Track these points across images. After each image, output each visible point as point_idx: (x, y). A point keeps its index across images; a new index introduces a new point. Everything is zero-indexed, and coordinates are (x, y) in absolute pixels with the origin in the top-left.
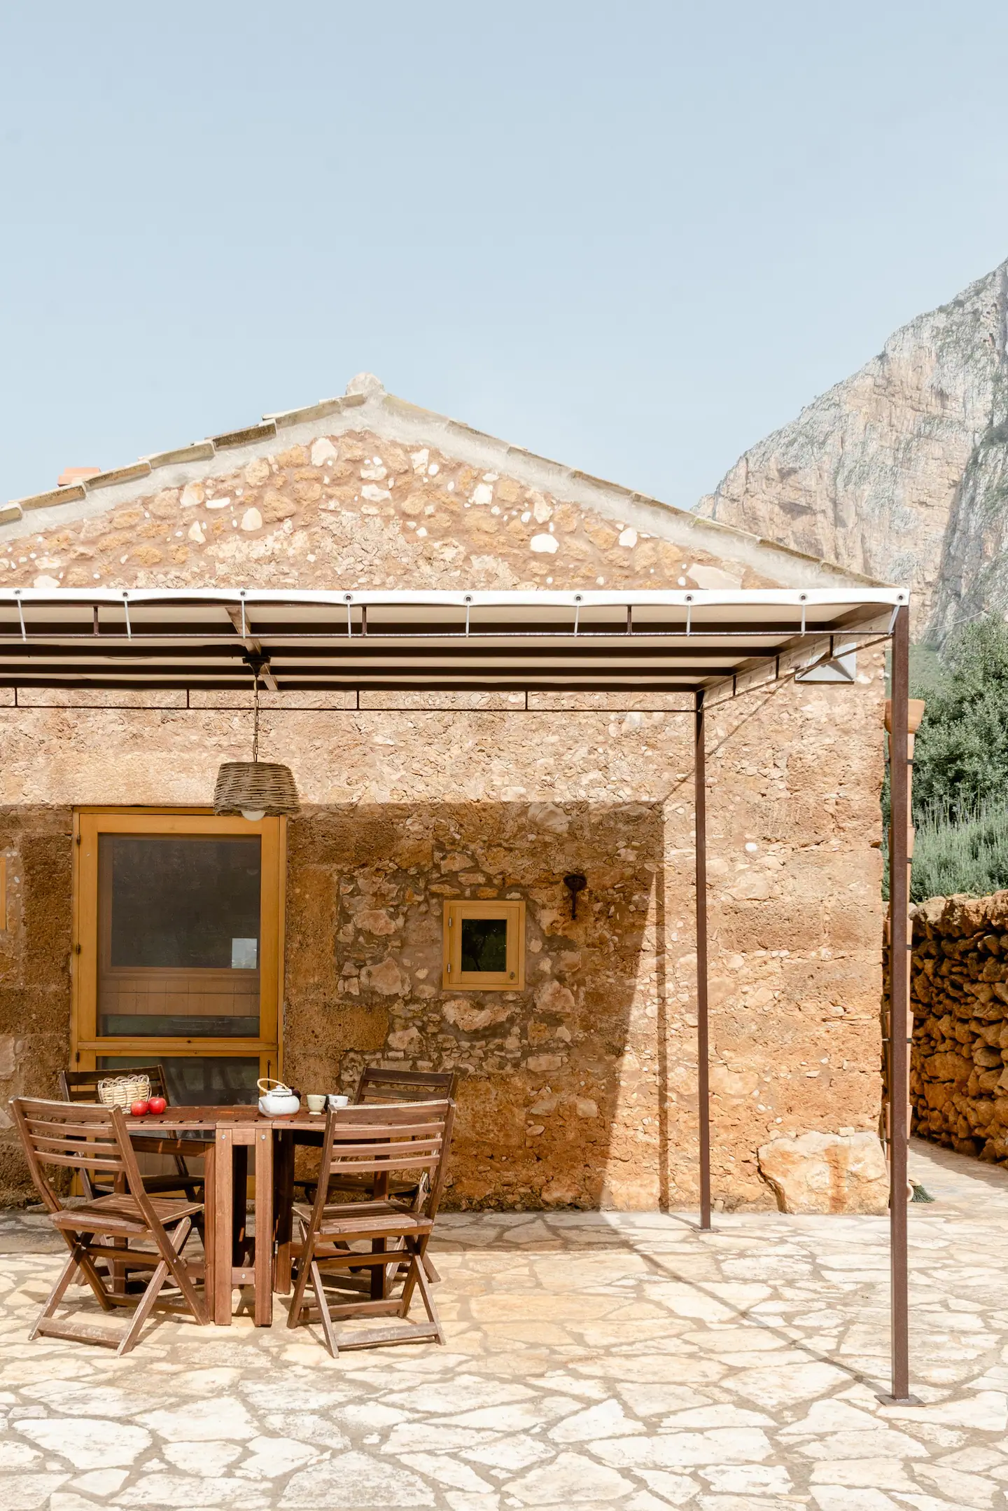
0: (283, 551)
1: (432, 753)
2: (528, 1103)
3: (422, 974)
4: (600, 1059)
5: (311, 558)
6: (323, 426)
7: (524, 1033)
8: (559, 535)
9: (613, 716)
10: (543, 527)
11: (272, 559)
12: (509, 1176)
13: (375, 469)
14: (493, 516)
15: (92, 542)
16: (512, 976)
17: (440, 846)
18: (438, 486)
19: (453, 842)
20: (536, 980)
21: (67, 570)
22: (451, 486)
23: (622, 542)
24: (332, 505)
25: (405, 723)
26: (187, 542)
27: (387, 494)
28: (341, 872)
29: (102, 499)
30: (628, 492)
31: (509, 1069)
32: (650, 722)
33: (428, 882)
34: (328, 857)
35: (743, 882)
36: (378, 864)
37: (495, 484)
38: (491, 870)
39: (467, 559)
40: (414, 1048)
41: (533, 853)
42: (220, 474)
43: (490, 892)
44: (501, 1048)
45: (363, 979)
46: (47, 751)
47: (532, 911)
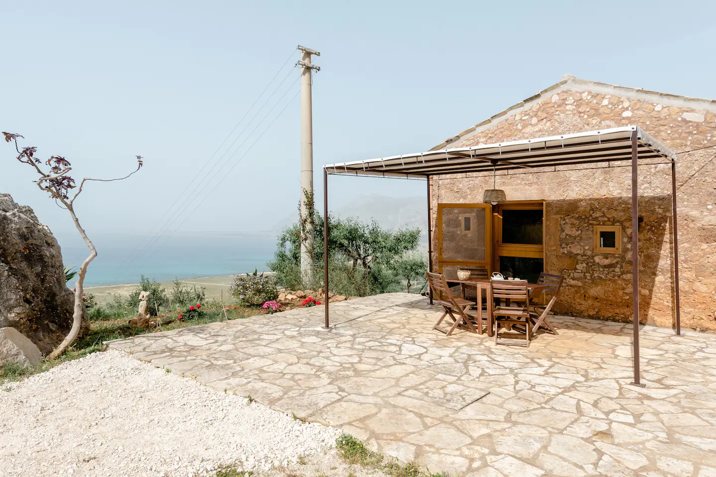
0: (543, 128)
1: (589, 182)
2: (624, 289)
3: (587, 248)
4: (650, 277)
5: (551, 129)
6: (555, 91)
7: (621, 267)
8: (632, 111)
9: (653, 166)
10: (627, 109)
11: (540, 131)
12: (617, 311)
13: (570, 100)
14: (609, 108)
15: (493, 133)
16: (617, 249)
17: (592, 210)
18: (591, 102)
19: (596, 208)
20: (626, 250)
21: (487, 141)
22: (595, 101)
23: (656, 110)
24: (557, 113)
25: (581, 173)
26: (517, 129)
27: (574, 107)
28: (561, 217)
29: (495, 122)
30: (658, 93)
31: (616, 278)
32: (667, 167)
33: (589, 220)
34: (557, 213)
35: (706, 219)
36: (572, 215)
37: (609, 98)
38: (609, 216)
39: (600, 122)
40: (584, 270)
41: (624, 211)
42: (526, 110)
43: (609, 223)
44: (613, 271)
45: (568, 248)
46: (482, 188)
47: (624, 229)
